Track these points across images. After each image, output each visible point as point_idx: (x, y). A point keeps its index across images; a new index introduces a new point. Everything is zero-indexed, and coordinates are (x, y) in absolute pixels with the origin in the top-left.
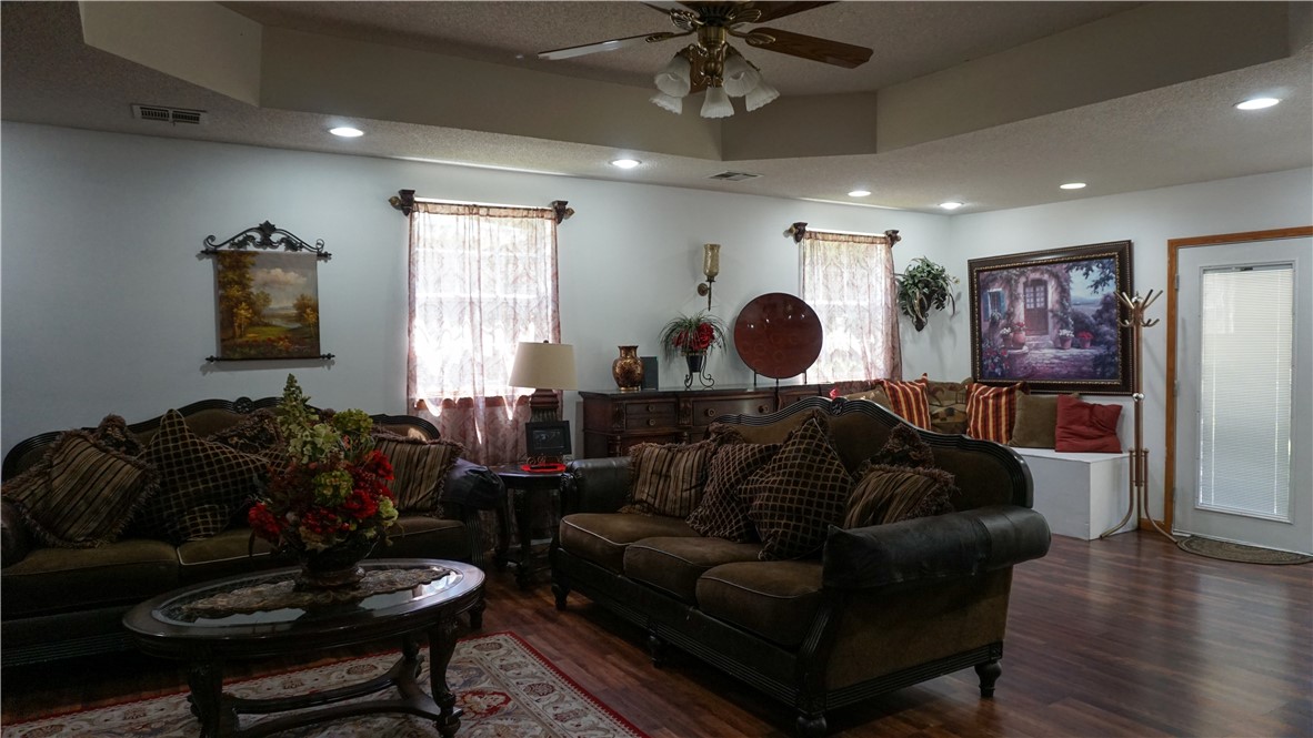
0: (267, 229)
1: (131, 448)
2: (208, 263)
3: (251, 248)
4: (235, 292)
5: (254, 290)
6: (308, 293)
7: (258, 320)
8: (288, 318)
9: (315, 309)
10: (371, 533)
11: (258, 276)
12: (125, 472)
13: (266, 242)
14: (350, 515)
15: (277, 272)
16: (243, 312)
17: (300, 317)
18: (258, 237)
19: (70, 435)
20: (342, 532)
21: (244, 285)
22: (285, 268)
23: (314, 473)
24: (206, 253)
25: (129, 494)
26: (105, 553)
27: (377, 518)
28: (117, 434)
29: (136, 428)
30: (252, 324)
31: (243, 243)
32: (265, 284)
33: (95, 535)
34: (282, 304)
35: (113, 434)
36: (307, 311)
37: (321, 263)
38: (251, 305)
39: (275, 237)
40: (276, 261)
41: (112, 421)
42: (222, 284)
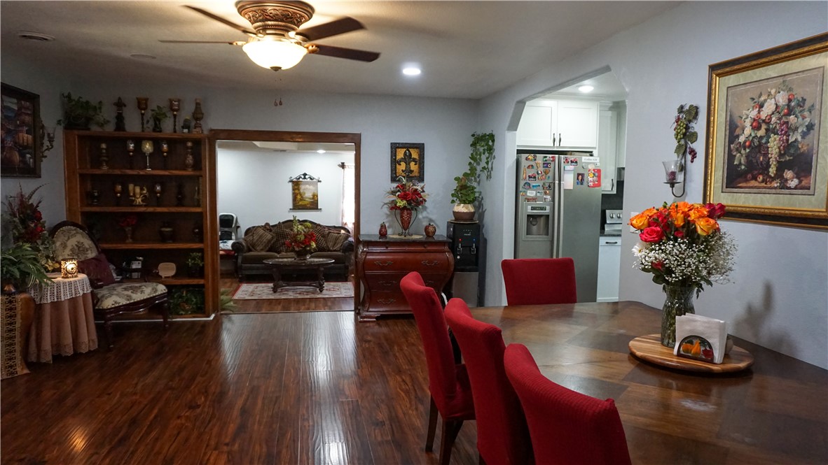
0: (305, 175)
1: (271, 231)
2: (291, 184)
3: (301, 180)
4: (297, 191)
5: (301, 191)
6: (315, 192)
7: (302, 199)
8: (310, 199)
9: (317, 196)
10: (308, 249)
11: (302, 187)
12: (269, 236)
13: (305, 178)
14: (303, 244)
15: (307, 186)
16: (299, 197)
17: (313, 198)
18: (303, 177)
19: (259, 227)
20: (302, 247)
21: (299, 189)
22: (309, 185)
23: (297, 235)
24: (290, 181)
25: (269, 241)
26: (264, 253)
27: (310, 245)
28: (268, 227)
29: (273, 226)
30: (301, 200)
31: (299, 179)
32: (304, 189)
33: (262, 250)
34: (308, 195)
35: (267, 227)
36: (315, 196)
37: (319, 183)
38: (301, 195)
39: (307, 177)
40: (307, 183)
41: (267, 224)
42: (294, 189)
